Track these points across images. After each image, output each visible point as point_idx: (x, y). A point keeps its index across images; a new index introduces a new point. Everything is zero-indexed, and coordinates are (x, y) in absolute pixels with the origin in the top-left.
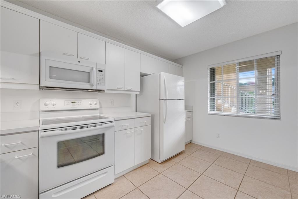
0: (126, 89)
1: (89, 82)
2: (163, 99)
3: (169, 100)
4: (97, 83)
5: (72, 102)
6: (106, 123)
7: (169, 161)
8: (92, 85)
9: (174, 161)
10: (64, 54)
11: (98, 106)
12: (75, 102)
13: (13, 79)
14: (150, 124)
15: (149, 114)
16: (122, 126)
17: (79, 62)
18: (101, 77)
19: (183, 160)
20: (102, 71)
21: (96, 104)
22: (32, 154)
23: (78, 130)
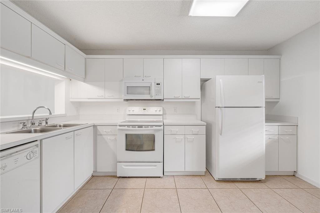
0: (183, 97)
1: (150, 94)
2: (219, 107)
3: (225, 108)
4: (156, 94)
5: (144, 109)
6: (156, 126)
7: (230, 182)
8: (152, 96)
9: (236, 185)
10: (135, 76)
11: (161, 113)
12: (145, 109)
13: (113, 96)
14: (205, 134)
15: (204, 122)
16: (171, 131)
17: (143, 80)
18: (159, 89)
19: (252, 190)
20: (159, 84)
21: (160, 111)
22: (114, 138)
23: (137, 128)
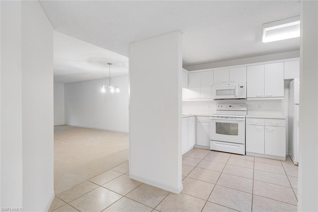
1: (234, 95)
4: (239, 94)
6: (239, 118)
10: (223, 82)
12: (231, 106)
14: (285, 126)
16: (252, 123)
17: (229, 85)
18: (242, 90)
20: (243, 87)
22: (208, 125)
